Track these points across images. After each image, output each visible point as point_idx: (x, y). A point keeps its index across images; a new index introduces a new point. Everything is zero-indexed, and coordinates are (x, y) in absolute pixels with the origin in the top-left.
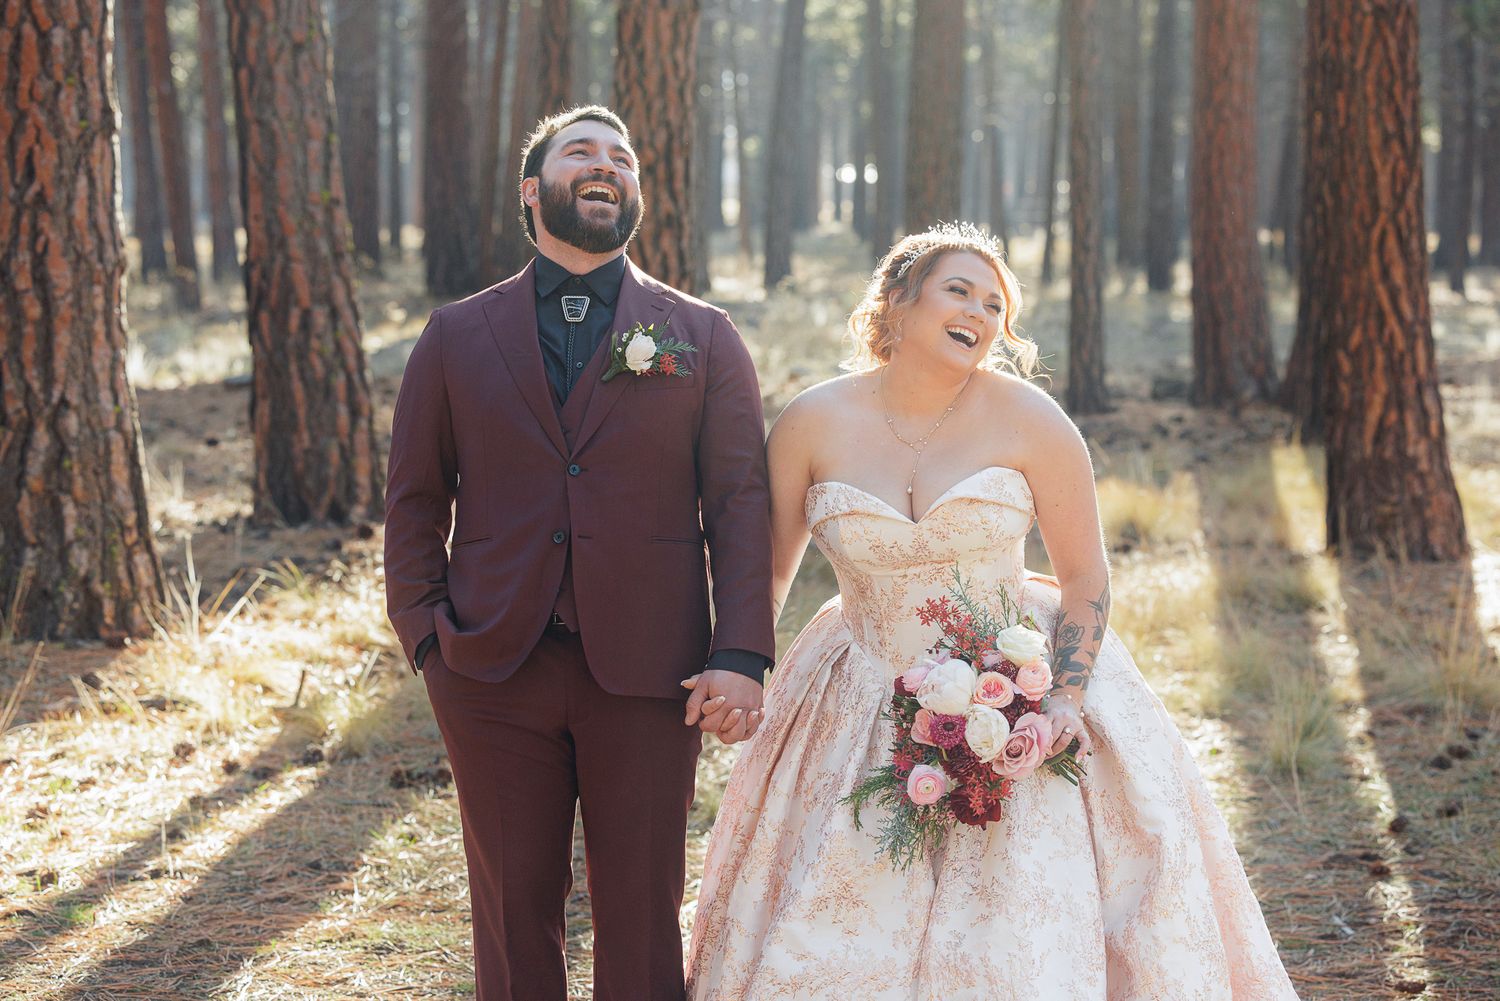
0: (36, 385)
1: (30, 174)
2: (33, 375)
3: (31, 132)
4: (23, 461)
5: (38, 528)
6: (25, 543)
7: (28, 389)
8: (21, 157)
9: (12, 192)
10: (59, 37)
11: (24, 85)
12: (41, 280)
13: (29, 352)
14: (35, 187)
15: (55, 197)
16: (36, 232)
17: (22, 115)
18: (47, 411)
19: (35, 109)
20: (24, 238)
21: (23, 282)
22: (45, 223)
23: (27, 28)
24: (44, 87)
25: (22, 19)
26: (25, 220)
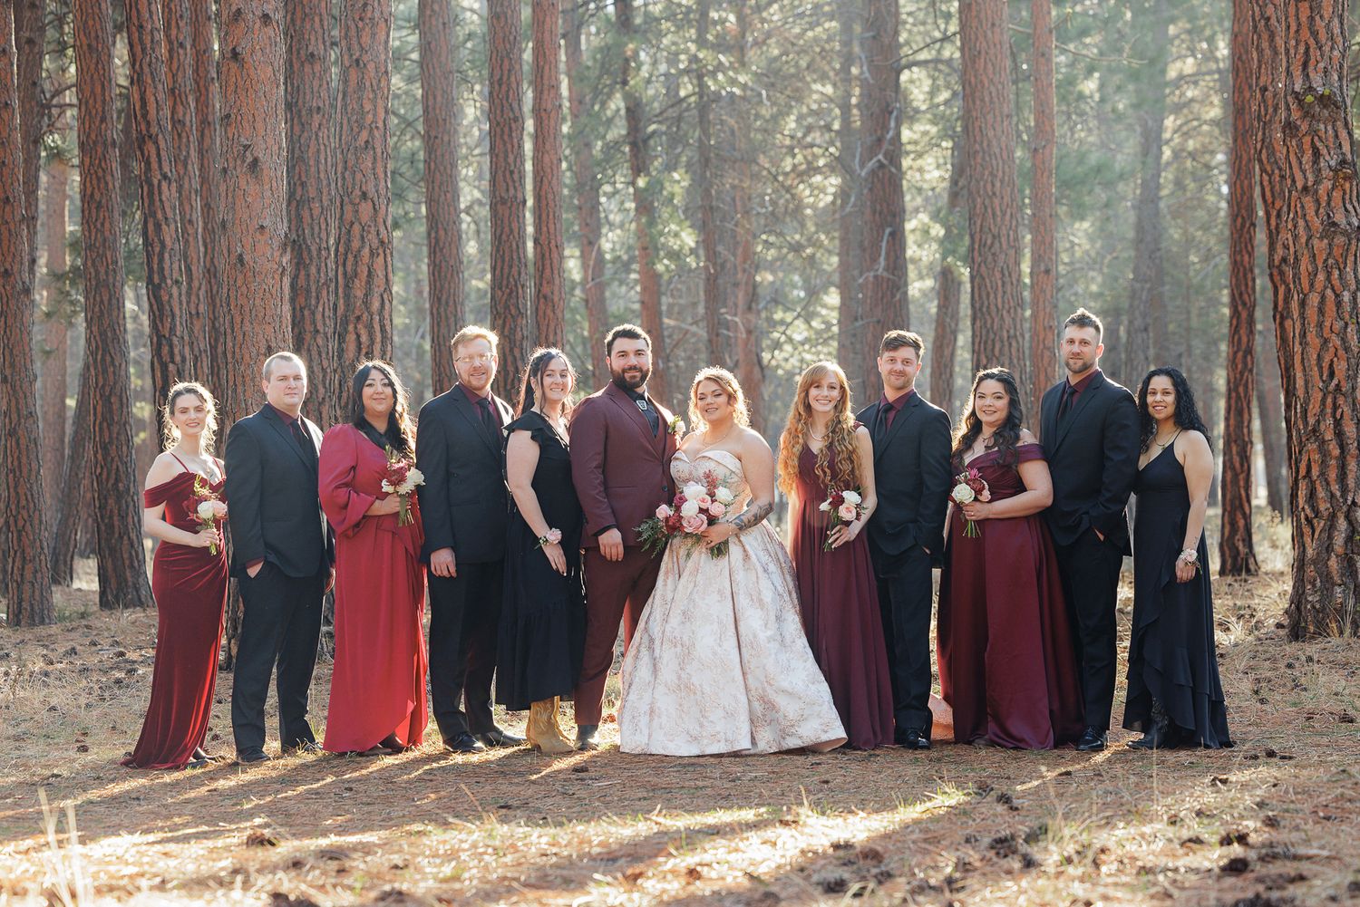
0: (1338, 494)
1: (1332, 374)
2: (1335, 488)
3: (1332, 350)
4: (1330, 537)
5: (1342, 575)
6: (1334, 584)
7: (1332, 495)
8: (1325, 365)
9: (1321, 385)
10: (1346, 296)
11: (1327, 324)
12: (1339, 434)
13: (1332, 475)
14: (1335, 381)
15: (1346, 387)
16: (1335, 407)
17: (1326, 341)
18: (1345, 508)
19: (1334, 337)
20: (1329, 410)
21: (1329, 436)
22: (1341, 401)
23: (1329, 292)
24: (1338, 325)
25: (1325, 288)
26: (1329, 400)
